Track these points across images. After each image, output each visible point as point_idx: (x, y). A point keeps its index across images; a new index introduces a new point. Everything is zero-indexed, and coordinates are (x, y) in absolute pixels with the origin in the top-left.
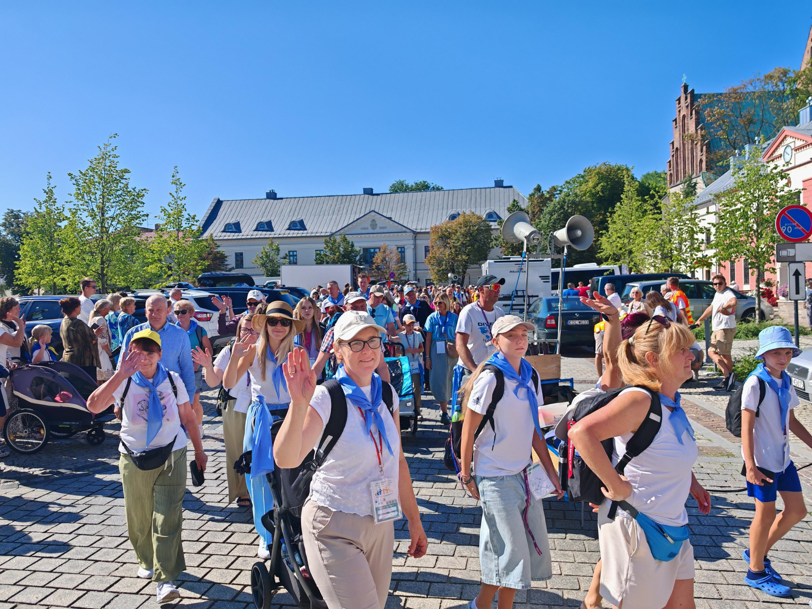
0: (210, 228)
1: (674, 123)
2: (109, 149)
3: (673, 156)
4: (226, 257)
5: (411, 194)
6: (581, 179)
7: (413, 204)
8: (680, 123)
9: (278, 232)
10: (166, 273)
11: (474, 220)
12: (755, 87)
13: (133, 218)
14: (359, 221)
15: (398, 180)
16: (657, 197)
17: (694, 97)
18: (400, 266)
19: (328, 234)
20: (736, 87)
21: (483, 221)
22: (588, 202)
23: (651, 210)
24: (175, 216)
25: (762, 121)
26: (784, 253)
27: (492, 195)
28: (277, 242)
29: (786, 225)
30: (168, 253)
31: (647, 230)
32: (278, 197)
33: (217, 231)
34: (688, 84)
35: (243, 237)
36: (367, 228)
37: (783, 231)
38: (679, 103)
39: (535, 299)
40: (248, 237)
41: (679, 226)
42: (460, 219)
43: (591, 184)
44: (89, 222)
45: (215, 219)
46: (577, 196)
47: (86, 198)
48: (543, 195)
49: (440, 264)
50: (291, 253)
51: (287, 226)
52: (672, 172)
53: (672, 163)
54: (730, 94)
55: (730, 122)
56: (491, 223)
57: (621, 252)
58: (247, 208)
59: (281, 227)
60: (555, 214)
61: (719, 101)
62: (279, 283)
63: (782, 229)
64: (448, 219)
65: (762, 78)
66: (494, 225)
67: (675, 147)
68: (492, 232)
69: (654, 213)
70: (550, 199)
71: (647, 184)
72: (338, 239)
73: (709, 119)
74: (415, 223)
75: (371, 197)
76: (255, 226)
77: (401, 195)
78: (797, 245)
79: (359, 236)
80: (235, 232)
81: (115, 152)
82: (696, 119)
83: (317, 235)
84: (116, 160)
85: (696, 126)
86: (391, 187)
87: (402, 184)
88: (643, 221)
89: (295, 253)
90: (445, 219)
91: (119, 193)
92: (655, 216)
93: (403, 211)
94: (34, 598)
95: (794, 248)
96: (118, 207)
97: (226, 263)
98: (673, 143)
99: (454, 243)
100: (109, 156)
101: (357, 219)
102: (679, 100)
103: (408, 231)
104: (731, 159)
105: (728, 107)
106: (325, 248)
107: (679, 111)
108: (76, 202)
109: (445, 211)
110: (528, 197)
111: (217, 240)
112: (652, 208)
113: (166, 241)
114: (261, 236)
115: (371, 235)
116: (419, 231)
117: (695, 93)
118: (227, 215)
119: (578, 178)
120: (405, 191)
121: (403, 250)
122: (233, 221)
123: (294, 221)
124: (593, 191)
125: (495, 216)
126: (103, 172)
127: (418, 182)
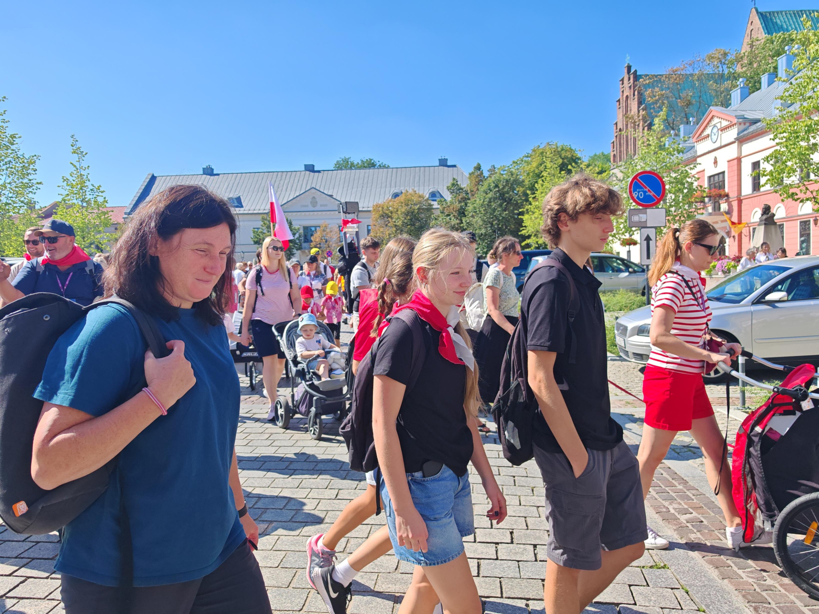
1: (618, 103)
3: (616, 136)
5: (354, 171)
7: (356, 182)
8: (623, 104)
11: (415, 199)
12: (693, 69)
14: (298, 198)
15: (343, 157)
17: (636, 77)
19: (266, 211)
20: (675, 68)
21: (425, 200)
24: (78, 187)
25: (700, 103)
26: (635, 218)
27: (436, 174)
29: (638, 190)
36: (307, 206)
37: (635, 196)
38: (623, 84)
42: (402, 198)
45: (148, 195)
46: (512, 174)
48: (482, 173)
52: (615, 153)
53: (615, 144)
60: (490, 193)
61: (659, 82)
64: (390, 198)
67: (618, 128)
75: (312, 174)
77: (345, 172)
78: (648, 210)
79: (298, 214)
82: (638, 100)
83: (255, 212)
85: (639, 107)
86: (336, 165)
87: (346, 161)
93: (345, 189)
95: (646, 213)
98: (616, 124)
99: (395, 222)
102: (622, 80)
105: (668, 88)
107: (623, 92)
109: (388, 189)
115: (311, 213)
116: (361, 209)
117: (638, 74)
120: (351, 168)
125: (438, 195)
127: (364, 160)
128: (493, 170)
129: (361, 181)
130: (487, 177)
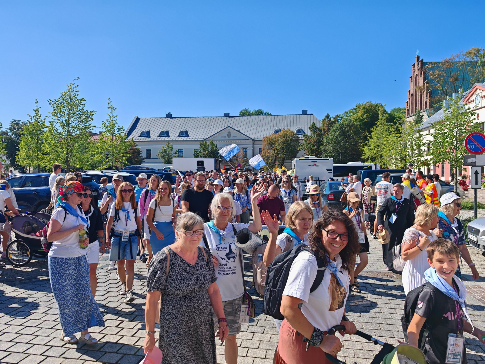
0: (132, 134)
1: (411, 79)
2: (73, 86)
3: (409, 99)
4: (141, 151)
5: (252, 117)
6: (354, 111)
7: (253, 123)
8: (414, 79)
9: (172, 138)
10: (105, 160)
11: (289, 134)
12: (459, 59)
13: (87, 128)
14: (220, 133)
15: (244, 109)
16: (398, 123)
17: (423, 64)
18: (244, 160)
19: (202, 140)
20: (448, 58)
21: (295, 134)
22: (357, 125)
23: (394, 131)
24: (111, 127)
25: (463, 80)
26: (469, 161)
27: (301, 119)
28: (171, 144)
29: (471, 144)
30: (106, 149)
31: (392, 143)
32: (173, 117)
33: (136, 136)
34: (419, 56)
35: (151, 140)
36: (225, 137)
37: (469, 147)
38: (414, 67)
39: (323, 182)
40: (154, 140)
41: (410, 141)
42: (281, 133)
43: (360, 114)
44: (61, 130)
45: (135, 129)
46: (351, 121)
47: (59, 115)
48: (330, 120)
49: (268, 159)
50: (180, 151)
51: (177, 134)
52: (408, 108)
53: (409, 103)
54: (444, 62)
55: (444, 79)
56: (299, 136)
57: (376, 155)
58: (155, 122)
59: (174, 134)
60: (337, 132)
61: (438, 66)
62: (172, 168)
63: (468, 146)
64: (273, 133)
65: (465, 54)
66: (301, 137)
67: (411, 93)
68: (300, 142)
69: (396, 133)
70: (335, 123)
71: (394, 115)
72: (208, 142)
73: (431, 77)
74: (254, 134)
75: (228, 118)
76: (159, 133)
77: (246, 118)
78: (477, 156)
79: (220, 141)
80: (147, 137)
81: (78, 89)
82: (424, 77)
83: (195, 140)
84: (77, 93)
85: (424, 81)
86: (240, 113)
87: (246, 110)
88: (389, 138)
89: (182, 150)
90: (272, 133)
91: (79, 112)
92: (397, 135)
93: (247, 127)
94: (21, 349)
95: (475, 158)
96: (78, 121)
97: (141, 155)
98: (409, 91)
99: (277, 147)
100: (74, 90)
101: (220, 131)
102: (414, 65)
103: (249, 139)
104: (444, 102)
105: (443, 71)
106: (200, 148)
107: (414, 72)
108: (53, 117)
109: (272, 128)
110: (321, 120)
111: (136, 141)
112: (395, 130)
113: (105, 142)
114: (162, 140)
115: (228, 141)
116: (256, 139)
117: (424, 61)
118: (143, 126)
119: (353, 110)
120: (249, 115)
121: (246, 150)
122: (146, 130)
123: (182, 131)
124: (361, 118)
125: (302, 132)
126: (69, 100)
127: (256, 110)
128: (337, 118)
129: (256, 123)
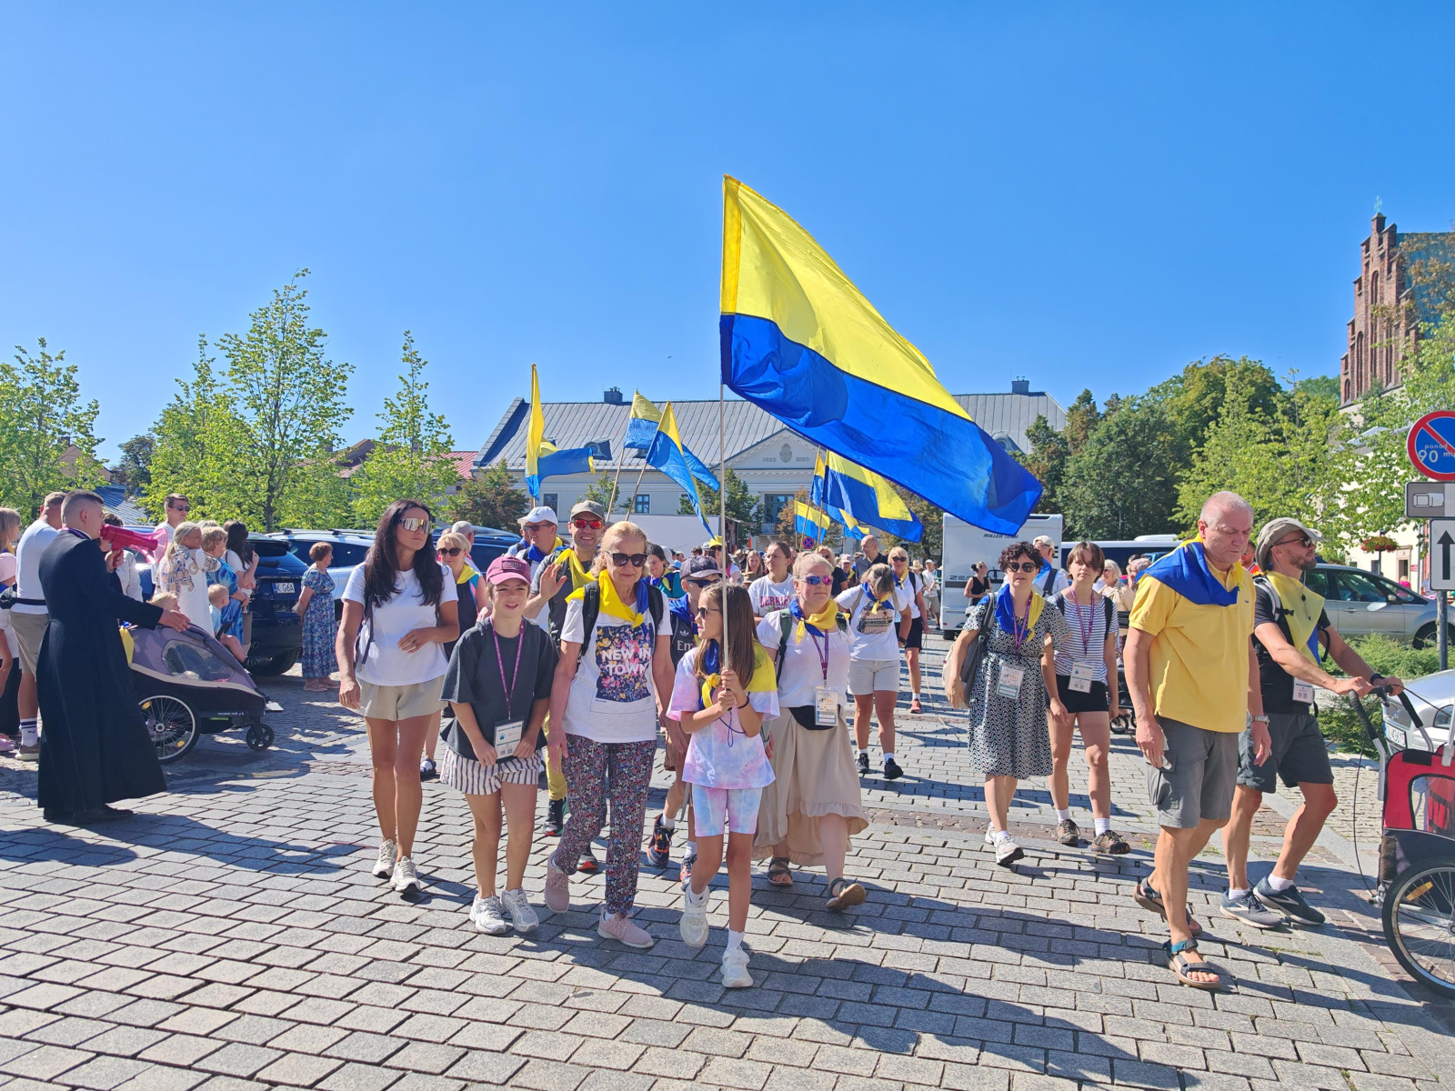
0: (505, 449)
1: (1357, 285)
2: (293, 295)
3: (1352, 347)
4: (527, 500)
6: (1180, 385)
8: (1367, 288)
9: (619, 462)
14: (760, 447)
17: (1395, 239)
24: (409, 417)
26: (1421, 501)
27: (1007, 408)
28: (615, 478)
29: (1426, 447)
32: (624, 400)
33: (516, 455)
34: (1384, 215)
36: (775, 460)
37: (1421, 459)
38: (1367, 250)
43: (1193, 395)
45: (512, 437)
46: (1153, 412)
48: (1094, 407)
50: (640, 499)
52: (1349, 377)
53: (1349, 361)
58: (571, 417)
60: (1109, 444)
61: (1440, 246)
63: (1418, 455)
67: (1357, 331)
72: (722, 475)
73: (1420, 279)
78: (1447, 486)
79: (759, 472)
81: (305, 302)
82: (1398, 280)
85: (1399, 293)
89: (646, 499)
95: (1443, 491)
98: (1353, 323)
100: (293, 307)
101: (758, 443)
102: (1367, 243)
107: (1367, 265)
111: (512, 471)
115: (781, 472)
117: (1398, 231)
119: (1175, 382)
125: (1009, 445)
128: (1114, 403)
130: (1105, 416)
